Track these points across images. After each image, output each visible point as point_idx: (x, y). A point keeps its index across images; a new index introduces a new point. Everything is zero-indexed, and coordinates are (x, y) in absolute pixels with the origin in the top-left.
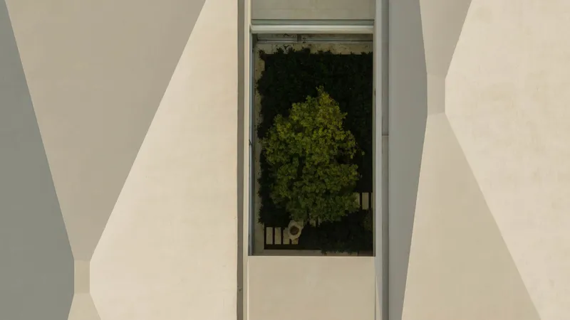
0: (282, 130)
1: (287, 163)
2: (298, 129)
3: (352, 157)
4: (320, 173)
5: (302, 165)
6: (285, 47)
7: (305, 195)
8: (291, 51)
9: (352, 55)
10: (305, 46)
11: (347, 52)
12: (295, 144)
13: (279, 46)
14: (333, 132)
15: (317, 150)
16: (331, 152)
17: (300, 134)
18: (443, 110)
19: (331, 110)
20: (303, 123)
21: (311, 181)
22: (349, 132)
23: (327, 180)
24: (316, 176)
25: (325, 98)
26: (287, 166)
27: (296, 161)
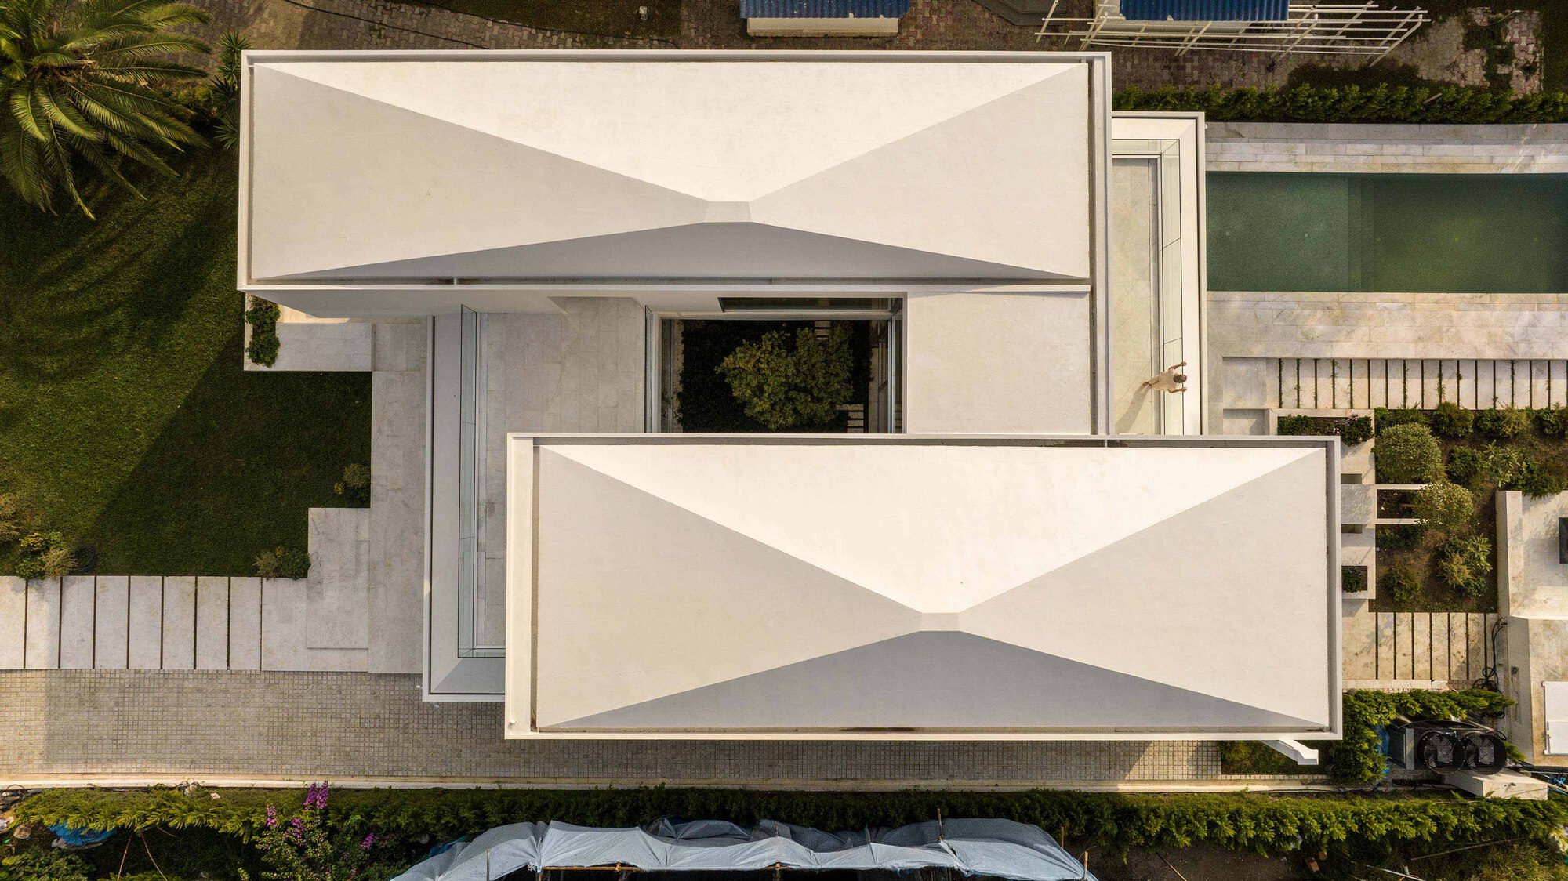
0: (761, 406)
1: (794, 403)
2: (759, 390)
3: (789, 335)
4: (805, 367)
5: (797, 388)
6: (677, 416)
7: (827, 384)
8: (680, 410)
9: (684, 352)
10: (675, 397)
11: (681, 358)
12: (775, 394)
13: (675, 421)
14: (763, 352)
15: (782, 369)
16: (784, 355)
17: (766, 388)
18: (747, 204)
19: (739, 355)
20: (755, 383)
21: (813, 378)
22: (763, 337)
23: (813, 361)
24: (807, 372)
25: (728, 361)
26: (798, 403)
27: (793, 394)
